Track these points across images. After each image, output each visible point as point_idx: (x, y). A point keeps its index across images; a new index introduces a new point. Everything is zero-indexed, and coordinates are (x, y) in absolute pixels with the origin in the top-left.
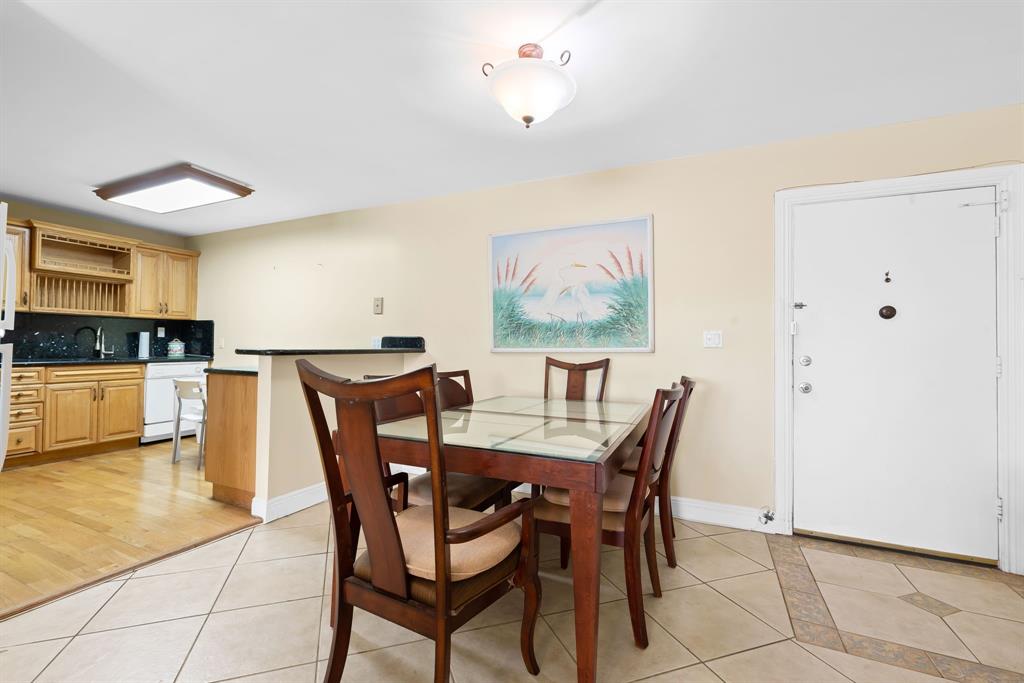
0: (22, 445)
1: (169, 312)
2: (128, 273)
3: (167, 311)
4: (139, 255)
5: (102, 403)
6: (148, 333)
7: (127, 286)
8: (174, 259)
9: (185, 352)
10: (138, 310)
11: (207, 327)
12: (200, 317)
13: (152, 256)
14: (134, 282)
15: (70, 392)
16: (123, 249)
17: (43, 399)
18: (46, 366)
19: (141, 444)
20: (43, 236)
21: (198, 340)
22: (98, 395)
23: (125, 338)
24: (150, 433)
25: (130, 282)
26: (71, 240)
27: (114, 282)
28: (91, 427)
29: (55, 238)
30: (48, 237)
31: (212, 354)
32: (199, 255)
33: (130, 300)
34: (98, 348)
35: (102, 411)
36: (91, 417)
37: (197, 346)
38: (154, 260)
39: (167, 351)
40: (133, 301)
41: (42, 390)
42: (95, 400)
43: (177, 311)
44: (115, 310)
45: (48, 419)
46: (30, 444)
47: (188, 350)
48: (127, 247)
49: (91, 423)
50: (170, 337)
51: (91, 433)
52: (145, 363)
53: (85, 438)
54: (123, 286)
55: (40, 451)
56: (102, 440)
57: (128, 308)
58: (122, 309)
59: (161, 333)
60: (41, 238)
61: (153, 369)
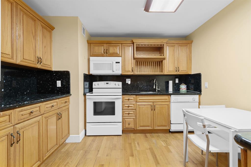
0: (130, 126)
1: (180, 71)
2: (164, 55)
3: (179, 71)
4: (167, 47)
5: (154, 111)
6: (172, 81)
7: (163, 61)
8: (181, 46)
9: (187, 90)
10: (168, 71)
11: (198, 77)
12: (193, 72)
13: (172, 46)
14: (166, 59)
15: (144, 106)
16: (161, 45)
17: (135, 108)
18: (136, 95)
19: (170, 132)
20: (136, 45)
21: (193, 84)
22: (153, 108)
23: (164, 83)
24: (173, 128)
25: (164, 59)
26: (144, 45)
27: (159, 60)
28: (151, 122)
29: (139, 45)
30: (138, 45)
31: (200, 91)
32: (192, 42)
33: (164, 67)
34: (154, 88)
35: (154, 115)
36: (151, 118)
37: (192, 87)
38: (173, 48)
39: (180, 89)
40: (166, 67)
41: (135, 104)
42: (152, 110)
43: (183, 70)
44: (160, 72)
45: (137, 116)
46: (132, 126)
47: (188, 88)
48: (163, 44)
49: (151, 120)
50: (180, 83)
51: (151, 124)
52: (170, 95)
53: (149, 126)
54: (162, 61)
55: (135, 129)
56: (155, 128)
57: (164, 71)
58: (162, 72)
59: (177, 81)
60: (136, 46)
61: (174, 98)
